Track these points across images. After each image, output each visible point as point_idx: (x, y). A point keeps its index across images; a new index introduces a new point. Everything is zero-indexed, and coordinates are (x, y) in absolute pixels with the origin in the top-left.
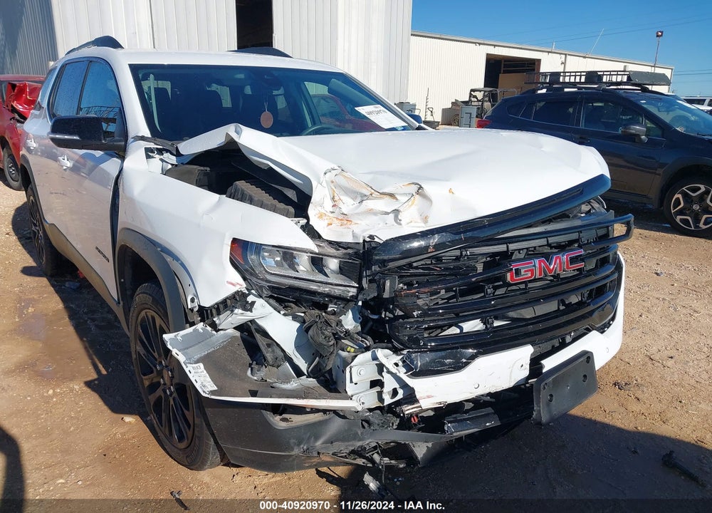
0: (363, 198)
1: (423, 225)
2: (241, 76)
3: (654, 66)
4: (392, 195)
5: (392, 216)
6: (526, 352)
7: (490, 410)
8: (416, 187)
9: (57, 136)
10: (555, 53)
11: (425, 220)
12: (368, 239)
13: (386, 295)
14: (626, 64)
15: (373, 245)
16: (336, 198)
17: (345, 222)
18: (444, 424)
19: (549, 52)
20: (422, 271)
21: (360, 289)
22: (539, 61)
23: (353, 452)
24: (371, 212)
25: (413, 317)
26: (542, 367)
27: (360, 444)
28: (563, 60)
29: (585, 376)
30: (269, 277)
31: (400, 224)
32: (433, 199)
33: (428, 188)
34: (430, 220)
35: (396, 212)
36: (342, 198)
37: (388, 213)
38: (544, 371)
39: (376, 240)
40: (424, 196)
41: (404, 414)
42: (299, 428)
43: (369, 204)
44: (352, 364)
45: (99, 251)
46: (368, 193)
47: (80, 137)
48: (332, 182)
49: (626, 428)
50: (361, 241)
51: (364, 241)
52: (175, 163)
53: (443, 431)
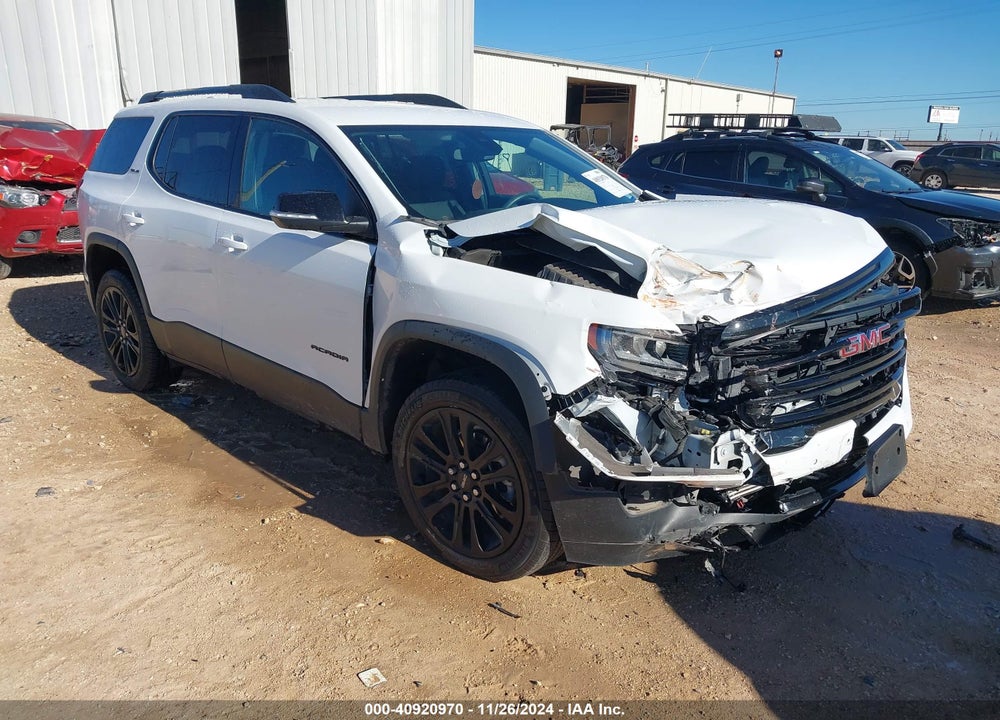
0: (691, 277)
1: (752, 303)
2: (448, 138)
3: (773, 96)
4: (720, 274)
5: (721, 295)
6: (848, 428)
7: (811, 489)
8: (746, 266)
9: (289, 216)
10: (652, 77)
11: (755, 298)
12: (703, 320)
13: (720, 377)
14: (738, 93)
15: (707, 326)
16: (659, 279)
17: (669, 304)
18: (779, 504)
19: (646, 76)
20: (754, 351)
21: (691, 372)
22: (634, 87)
23: (694, 539)
24: (701, 292)
25: (765, 395)
26: (865, 441)
27: (702, 529)
28: (663, 86)
29: (899, 449)
30: (620, 363)
31: (733, 304)
32: (763, 276)
33: (759, 266)
34: (760, 299)
35: (727, 292)
36: (665, 278)
37: (716, 293)
38: (869, 444)
39: (711, 321)
40: (755, 275)
41: (729, 500)
42: (646, 516)
43: (696, 284)
44: (717, 444)
45: (319, 349)
46: (697, 272)
47: (317, 216)
48: (658, 262)
49: (905, 510)
50: (695, 322)
51: (698, 322)
52: (447, 245)
53: (777, 510)
